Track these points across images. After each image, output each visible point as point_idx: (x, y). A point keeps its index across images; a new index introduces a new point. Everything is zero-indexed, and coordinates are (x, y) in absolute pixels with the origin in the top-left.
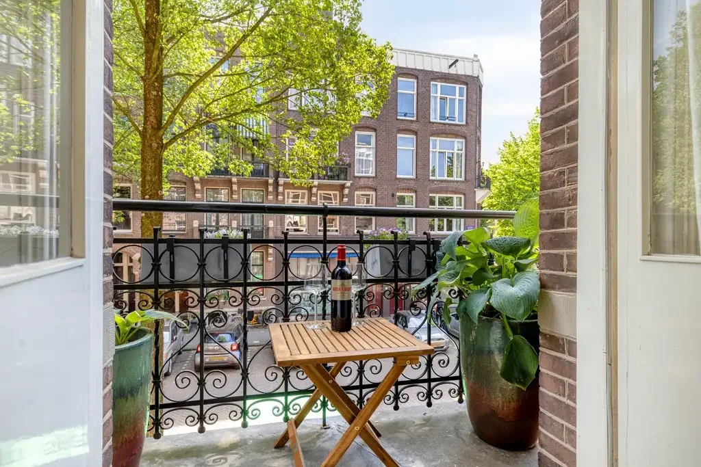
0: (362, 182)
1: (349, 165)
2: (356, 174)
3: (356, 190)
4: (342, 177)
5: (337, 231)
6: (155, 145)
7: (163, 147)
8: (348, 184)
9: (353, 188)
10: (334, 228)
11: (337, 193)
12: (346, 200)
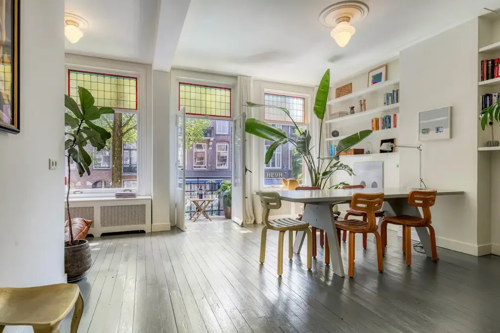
0: (221, 138)
1: (213, 128)
2: (217, 133)
3: (217, 142)
4: (208, 135)
5: (205, 167)
6: (119, 134)
7: (122, 134)
8: (212, 139)
9: (216, 141)
10: (204, 166)
11: (206, 144)
12: (210, 148)
